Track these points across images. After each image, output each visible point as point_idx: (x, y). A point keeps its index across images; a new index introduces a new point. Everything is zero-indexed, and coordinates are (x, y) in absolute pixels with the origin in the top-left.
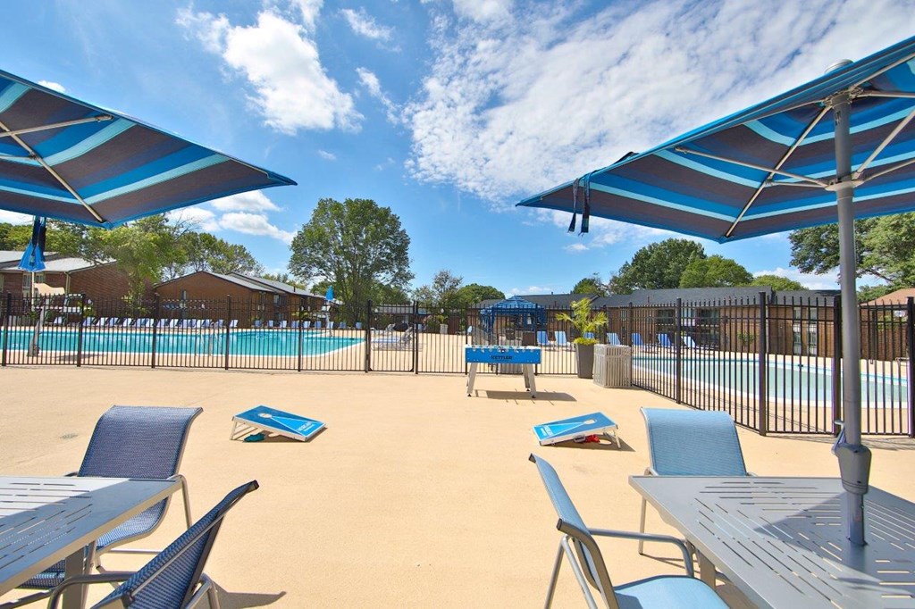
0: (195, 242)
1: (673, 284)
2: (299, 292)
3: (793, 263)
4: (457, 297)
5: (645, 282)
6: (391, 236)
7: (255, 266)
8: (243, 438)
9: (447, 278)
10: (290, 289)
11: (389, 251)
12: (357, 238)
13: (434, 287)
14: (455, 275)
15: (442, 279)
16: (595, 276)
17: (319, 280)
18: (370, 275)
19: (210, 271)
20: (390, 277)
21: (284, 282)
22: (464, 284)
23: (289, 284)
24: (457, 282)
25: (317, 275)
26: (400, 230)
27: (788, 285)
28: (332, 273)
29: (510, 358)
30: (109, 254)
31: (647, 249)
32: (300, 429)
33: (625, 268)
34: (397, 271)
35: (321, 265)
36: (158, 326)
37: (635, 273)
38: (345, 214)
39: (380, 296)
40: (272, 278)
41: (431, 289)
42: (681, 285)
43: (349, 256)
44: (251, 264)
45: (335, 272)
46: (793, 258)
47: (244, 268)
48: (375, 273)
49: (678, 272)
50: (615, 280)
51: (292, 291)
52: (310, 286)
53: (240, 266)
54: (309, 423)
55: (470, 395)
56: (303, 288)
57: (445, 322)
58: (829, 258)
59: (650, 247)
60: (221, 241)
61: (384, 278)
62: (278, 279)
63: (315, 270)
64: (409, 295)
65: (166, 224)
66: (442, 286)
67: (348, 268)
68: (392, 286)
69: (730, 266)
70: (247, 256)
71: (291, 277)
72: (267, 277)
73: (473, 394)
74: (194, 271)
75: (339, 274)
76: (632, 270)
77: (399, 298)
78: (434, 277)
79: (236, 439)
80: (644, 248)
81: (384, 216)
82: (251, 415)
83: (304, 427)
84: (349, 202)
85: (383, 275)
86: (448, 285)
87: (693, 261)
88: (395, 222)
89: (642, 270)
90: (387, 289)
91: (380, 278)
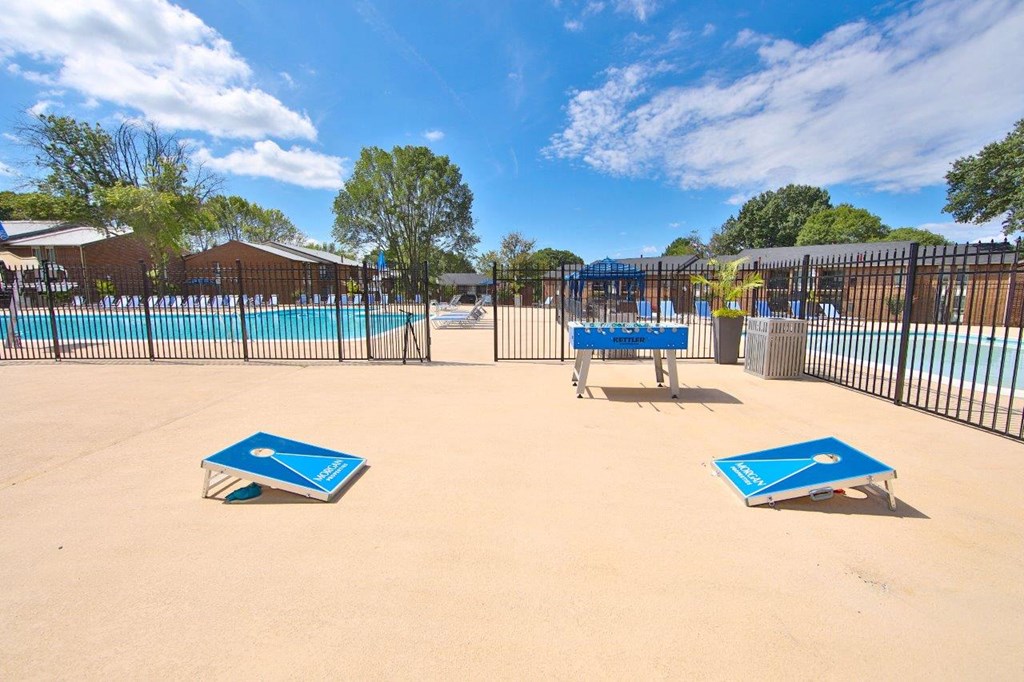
0: (224, 206)
1: (789, 241)
2: (347, 262)
3: (947, 209)
4: (531, 263)
5: (752, 240)
6: (451, 191)
7: (297, 235)
8: (223, 495)
9: (517, 241)
10: (337, 259)
11: (448, 210)
12: (411, 194)
13: (503, 253)
14: (526, 237)
15: (510, 244)
16: (693, 234)
17: (369, 248)
18: (428, 241)
19: (246, 242)
20: (451, 241)
21: (330, 252)
22: (535, 249)
23: (336, 254)
24: (529, 246)
25: (367, 241)
26: (461, 183)
27: (928, 239)
28: (384, 239)
29: (642, 340)
30: (122, 221)
31: (758, 199)
32: (321, 477)
33: (730, 223)
34: (458, 234)
35: (371, 228)
36: (174, 305)
37: (741, 230)
38: (395, 165)
39: (442, 263)
40: (317, 248)
41: (499, 256)
42: (799, 242)
43: (402, 218)
44: (291, 232)
45: (388, 238)
46: (948, 202)
47: (284, 237)
48: (435, 237)
49: (798, 225)
50: (717, 238)
51: (339, 262)
52: (361, 256)
53: (280, 234)
54: (338, 461)
55: (580, 397)
56: (354, 259)
57: (520, 291)
58: (995, 202)
59: (763, 196)
60: (255, 205)
61: (443, 242)
62: (325, 249)
63: (363, 236)
64: (474, 263)
65: (183, 184)
66: (512, 251)
67: (402, 232)
68: (455, 253)
69: (863, 216)
70: (286, 222)
71: (338, 246)
72: (311, 247)
73: (585, 394)
74: (227, 241)
75: (393, 241)
76: (738, 226)
77: (464, 267)
78: (502, 241)
79: (213, 497)
80: (754, 198)
81: (442, 166)
82: (235, 456)
83: (328, 470)
84: (398, 151)
85: (443, 239)
86: (518, 249)
87: (817, 211)
88: (456, 175)
89: (750, 225)
90: (449, 255)
91: (440, 243)
